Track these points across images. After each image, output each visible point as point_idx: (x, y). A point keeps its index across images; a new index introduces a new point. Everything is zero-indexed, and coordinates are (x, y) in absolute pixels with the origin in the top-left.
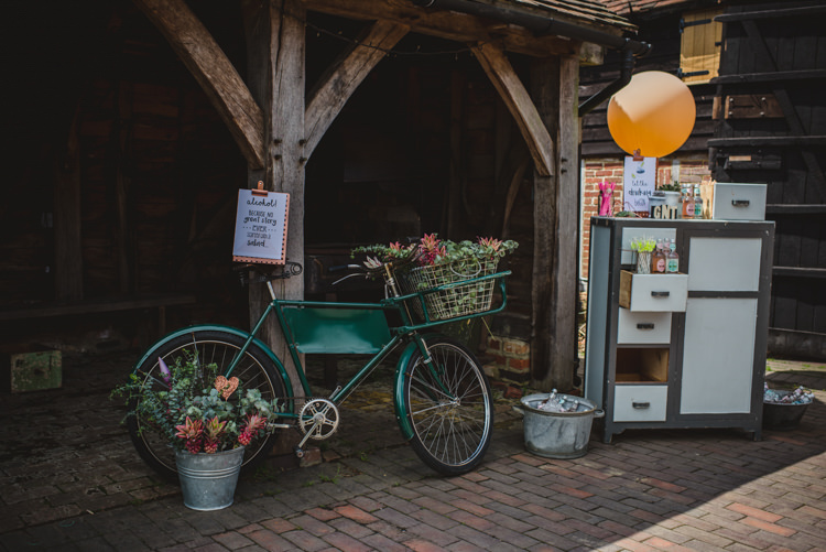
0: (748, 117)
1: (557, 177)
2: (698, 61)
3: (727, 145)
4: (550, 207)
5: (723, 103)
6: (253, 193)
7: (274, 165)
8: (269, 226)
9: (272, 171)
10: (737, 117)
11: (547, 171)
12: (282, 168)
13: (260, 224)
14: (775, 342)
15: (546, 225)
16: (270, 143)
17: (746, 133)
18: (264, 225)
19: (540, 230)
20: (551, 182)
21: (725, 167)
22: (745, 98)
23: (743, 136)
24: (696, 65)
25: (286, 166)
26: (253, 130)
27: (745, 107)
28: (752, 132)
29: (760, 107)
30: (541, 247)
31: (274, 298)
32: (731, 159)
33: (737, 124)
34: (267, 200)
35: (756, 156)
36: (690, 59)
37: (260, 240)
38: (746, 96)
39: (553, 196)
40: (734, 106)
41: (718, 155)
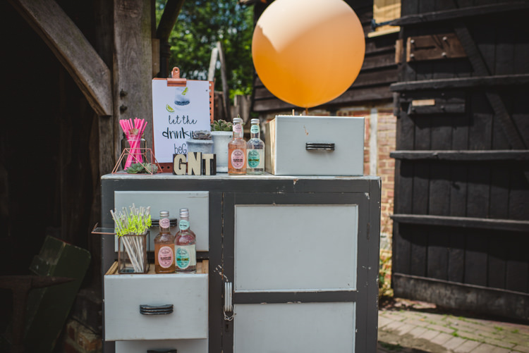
0: (430, 58)
1: (115, 117)
2: (390, 11)
3: (410, 88)
4: (110, 157)
5: (404, 45)
10: (419, 59)
14: (466, 298)
17: (429, 75)
20: (109, 124)
21: (409, 112)
22: (426, 40)
23: (426, 78)
24: (388, 15)
27: (427, 48)
28: (435, 75)
29: (442, 48)
32: (415, 103)
33: (420, 66)
35: (439, 100)
36: (383, 9)
38: (428, 37)
39: (112, 143)
40: (415, 48)
41: (402, 100)
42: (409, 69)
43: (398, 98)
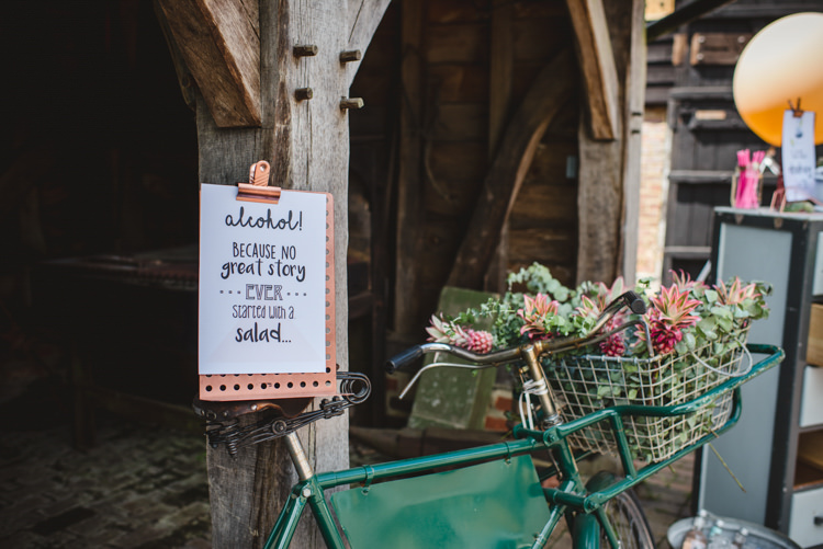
0: (721, 62)
1: (624, 141)
3: (695, 97)
4: (610, 190)
5: (690, 43)
6: (241, 194)
7: (293, 116)
8: (288, 283)
9: (287, 131)
10: (709, 62)
11: (611, 132)
12: (309, 125)
13: (265, 279)
15: (602, 218)
16: (281, 54)
17: (718, 83)
18: (275, 280)
19: (590, 227)
20: (614, 149)
21: (691, 125)
22: (718, 39)
23: (713, 86)
25: (316, 120)
26: (237, 16)
27: (718, 49)
30: (591, 253)
31: (308, 474)
32: (701, 115)
33: (708, 71)
34: (279, 211)
35: (730, 113)
37: (267, 324)
38: (720, 36)
39: (617, 173)
40: (704, 48)
41: (684, 111)
42: (694, 74)
43: (677, 108)
